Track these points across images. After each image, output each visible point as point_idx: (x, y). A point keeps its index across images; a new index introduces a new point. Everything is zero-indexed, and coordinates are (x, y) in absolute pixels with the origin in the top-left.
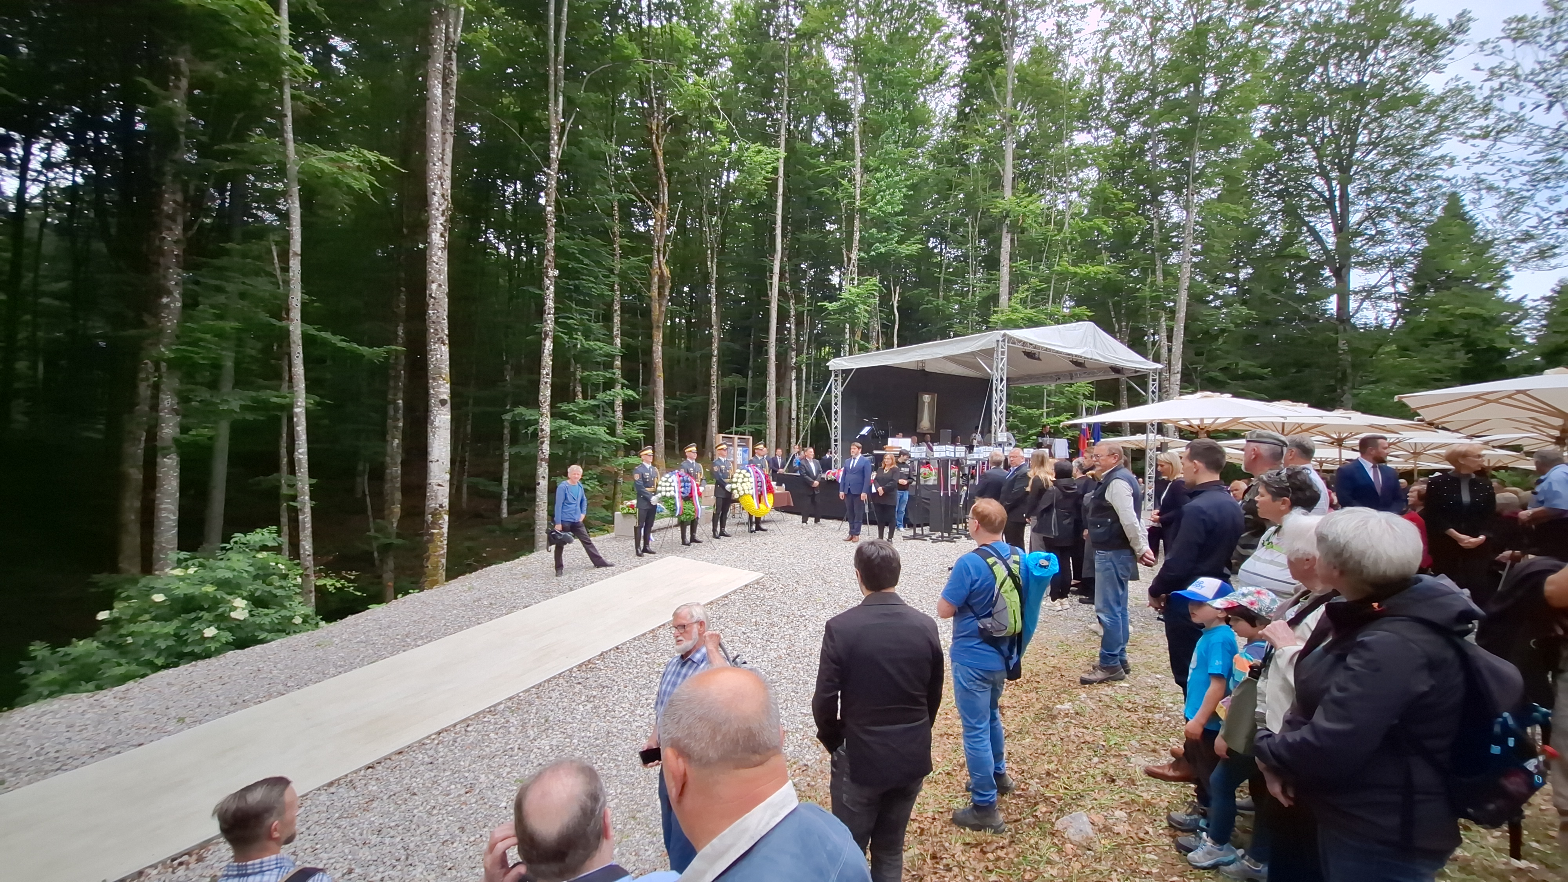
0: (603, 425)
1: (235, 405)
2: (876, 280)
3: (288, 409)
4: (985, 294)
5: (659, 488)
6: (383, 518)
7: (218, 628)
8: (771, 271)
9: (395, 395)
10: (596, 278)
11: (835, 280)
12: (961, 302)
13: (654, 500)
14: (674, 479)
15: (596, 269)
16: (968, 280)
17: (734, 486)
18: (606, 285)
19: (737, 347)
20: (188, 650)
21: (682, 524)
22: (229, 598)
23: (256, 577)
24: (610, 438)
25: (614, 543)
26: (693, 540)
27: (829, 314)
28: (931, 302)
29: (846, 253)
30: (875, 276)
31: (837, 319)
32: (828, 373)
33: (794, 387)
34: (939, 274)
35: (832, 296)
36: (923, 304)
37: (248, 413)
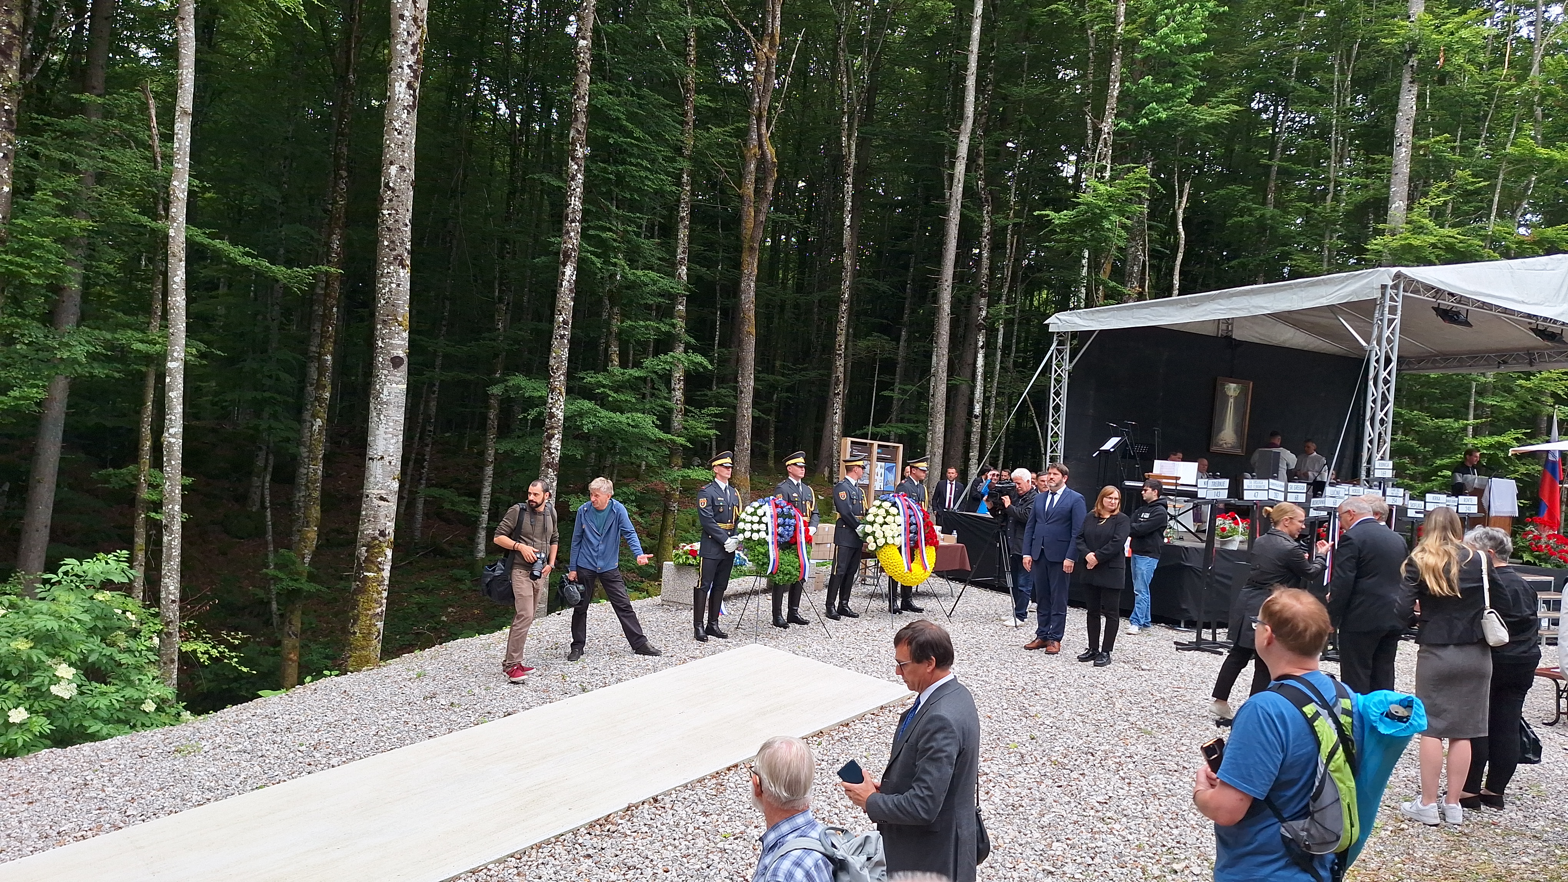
0: (651, 412)
1: (80, 352)
2: (1145, 170)
3: (159, 361)
4: (1360, 196)
5: (741, 525)
6: (289, 547)
7: (30, 710)
8: (953, 154)
9: (322, 346)
10: (651, 161)
11: (1069, 170)
12: (1308, 212)
13: (730, 544)
14: (768, 509)
15: (654, 147)
16: (1326, 170)
17: (869, 529)
18: (667, 174)
19: (883, 286)
21: (775, 590)
22: (49, 662)
23: (92, 632)
24: (662, 435)
25: (659, 613)
26: (794, 618)
27: (1053, 232)
28: (1250, 212)
29: (1093, 122)
30: (1145, 163)
31: (1068, 240)
32: (1046, 336)
33: (980, 361)
34: (1270, 160)
35: (1060, 200)
36: (1236, 216)
37: (95, 365)
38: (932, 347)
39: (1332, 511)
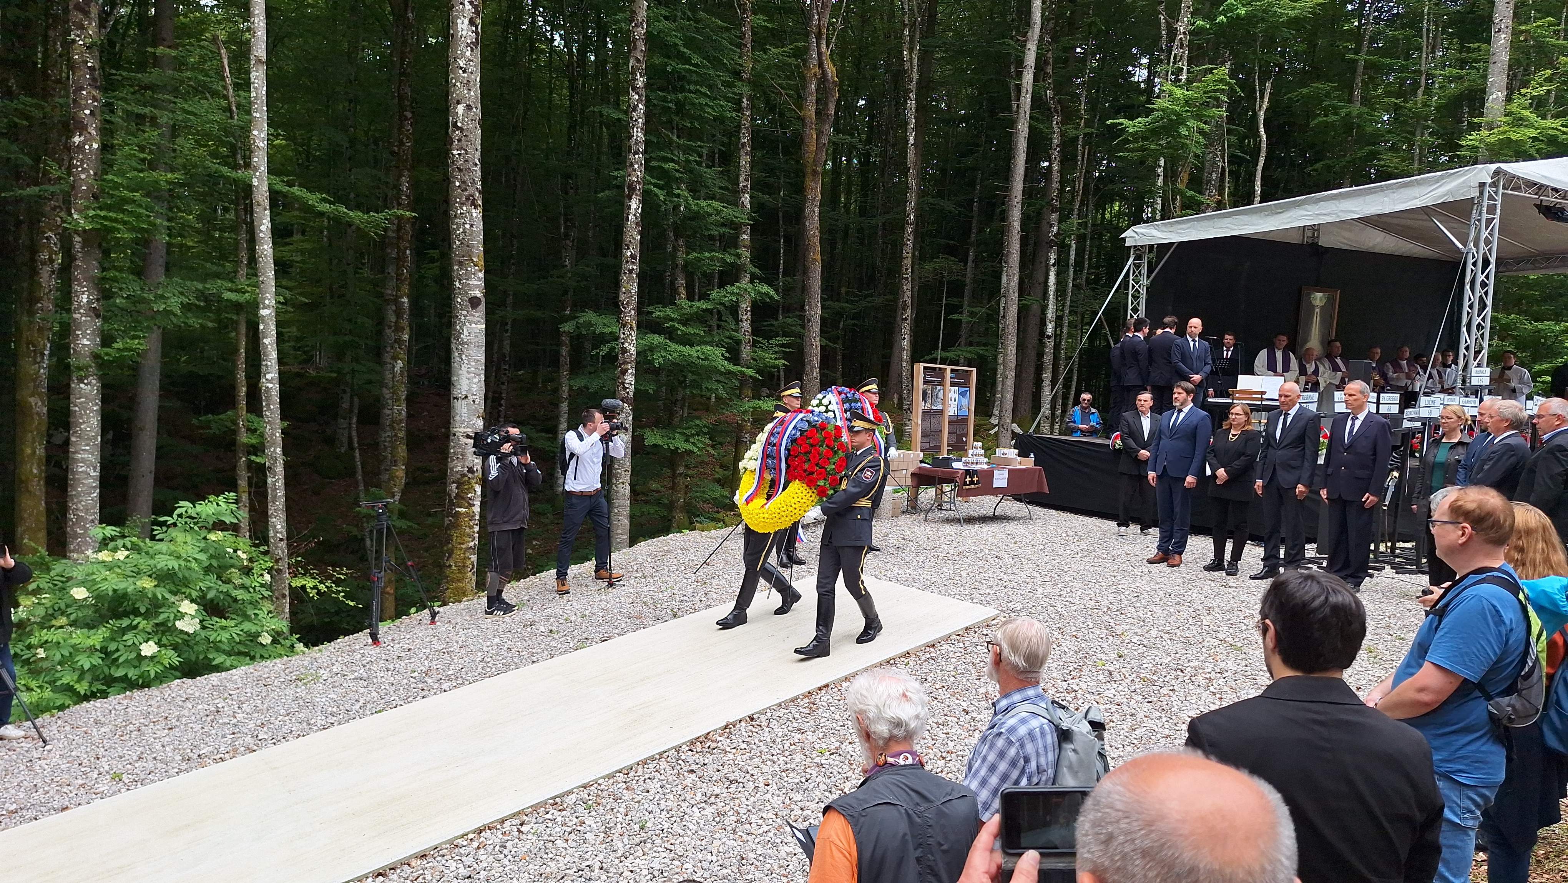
0: (720, 344)
1: (175, 303)
2: (1223, 71)
3: (250, 310)
4: (1453, 88)
6: (378, 486)
7: (159, 644)
8: (1020, 63)
9: (398, 289)
10: (710, 87)
11: (1140, 75)
12: (1397, 108)
15: (712, 72)
16: (1417, 62)
18: (727, 99)
19: (948, 206)
20: (119, 673)
22: (172, 599)
23: (208, 570)
24: (732, 368)
27: (1127, 141)
28: (1336, 110)
29: (1167, 21)
30: (1222, 64)
31: (1142, 149)
32: (1121, 251)
33: (1052, 279)
34: (1356, 53)
35: (1132, 106)
36: (1319, 115)
37: (190, 315)
38: (1001, 267)
39: (1425, 421)
